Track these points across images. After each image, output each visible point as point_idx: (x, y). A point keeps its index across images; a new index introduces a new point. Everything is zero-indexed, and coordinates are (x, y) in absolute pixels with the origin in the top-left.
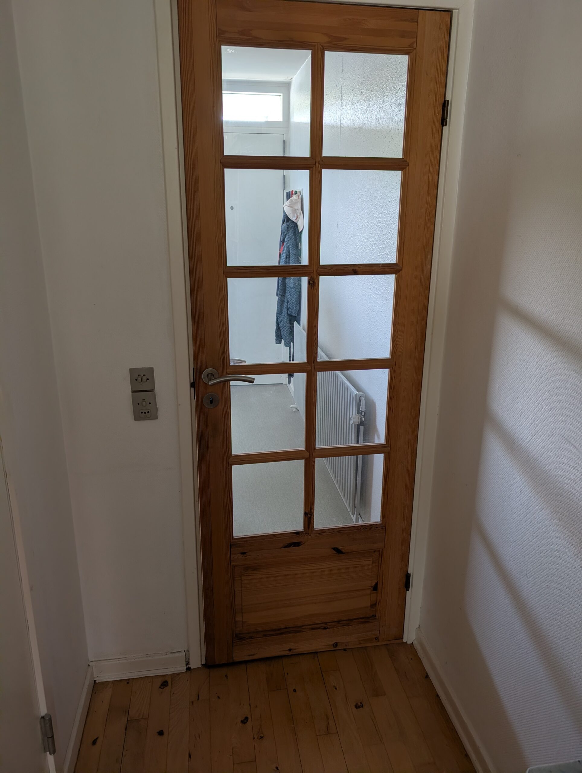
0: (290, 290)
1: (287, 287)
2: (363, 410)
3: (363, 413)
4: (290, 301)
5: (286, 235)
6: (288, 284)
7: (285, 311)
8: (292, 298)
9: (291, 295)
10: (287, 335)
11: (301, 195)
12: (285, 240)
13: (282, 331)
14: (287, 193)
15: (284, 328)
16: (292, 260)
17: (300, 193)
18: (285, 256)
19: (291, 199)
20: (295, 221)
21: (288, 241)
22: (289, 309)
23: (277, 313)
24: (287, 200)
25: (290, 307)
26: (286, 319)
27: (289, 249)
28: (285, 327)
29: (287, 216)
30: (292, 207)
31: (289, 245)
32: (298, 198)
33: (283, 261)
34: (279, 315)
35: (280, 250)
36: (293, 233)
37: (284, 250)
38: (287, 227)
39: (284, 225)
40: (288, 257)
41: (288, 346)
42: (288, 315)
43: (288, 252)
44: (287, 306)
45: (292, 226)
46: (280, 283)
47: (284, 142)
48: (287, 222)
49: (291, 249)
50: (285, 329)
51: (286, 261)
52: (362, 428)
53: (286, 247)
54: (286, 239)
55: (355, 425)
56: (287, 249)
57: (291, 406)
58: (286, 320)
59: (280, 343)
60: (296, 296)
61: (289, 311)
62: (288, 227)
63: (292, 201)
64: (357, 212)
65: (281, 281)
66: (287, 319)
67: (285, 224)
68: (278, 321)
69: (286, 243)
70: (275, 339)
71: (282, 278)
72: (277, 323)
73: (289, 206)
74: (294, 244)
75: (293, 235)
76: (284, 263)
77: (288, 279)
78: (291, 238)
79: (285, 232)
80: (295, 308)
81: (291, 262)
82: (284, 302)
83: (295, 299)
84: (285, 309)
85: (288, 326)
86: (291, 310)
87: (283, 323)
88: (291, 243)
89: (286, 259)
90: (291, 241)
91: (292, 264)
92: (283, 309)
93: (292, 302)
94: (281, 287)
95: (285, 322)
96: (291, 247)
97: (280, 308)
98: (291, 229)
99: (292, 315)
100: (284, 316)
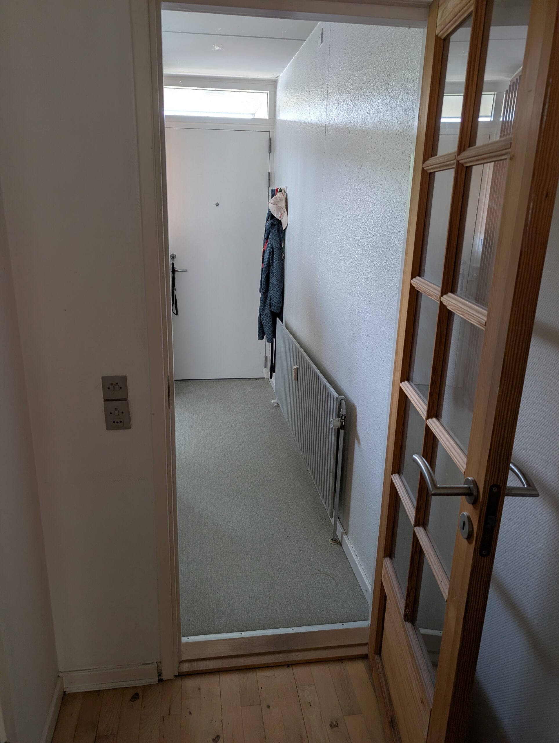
0: (273, 287)
1: (270, 283)
2: (343, 414)
3: (344, 417)
4: (273, 298)
5: (270, 232)
6: (271, 281)
7: (268, 307)
8: (275, 296)
9: (274, 291)
10: (270, 331)
11: (285, 193)
12: (269, 238)
13: (265, 327)
14: (272, 190)
15: (266, 324)
16: (276, 258)
17: (285, 191)
19: (276, 197)
20: (280, 219)
21: (272, 238)
22: (272, 305)
23: (260, 310)
24: (272, 197)
25: (273, 304)
26: (269, 315)
27: (273, 246)
28: (268, 324)
29: (271, 214)
30: (276, 205)
31: (273, 242)
32: (282, 195)
33: (267, 258)
34: (262, 311)
35: (264, 247)
36: (277, 230)
37: (267, 247)
38: (271, 224)
39: (268, 222)
40: (271, 254)
41: (270, 342)
42: (271, 311)
43: (272, 249)
44: (270, 303)
45: (276, 223)
46: (264, 280)
47: (270, 139)
48: (271, 219)
49: (275, 246)
50: (268, 325)
51: (270, 257)
52: (342, 432)
53: (269, 244)
54: (270, 236)
55: (335, 428)
56: (271, 246)
57: (272, 401)
58: (268, 317)
59: (263, 338)
60: (279, 293)
61: (271, 308)
62: (273, 225)
63: (276, 199)
64: (341, 213)
65: (264, 278)
66: (270, 315)
67: (270, 221)
68: (260, 317)
69: (270, 241)
70: (258, 334)
71: (265, 275)
72: (260, 319)
73: (273, 203)
74: (278, 241)
75: (277, 232)
76: (267, 259)
77: (271, 276)
78: (275, 235)
79: (269, 229)
80: (278, 305)
81: (274, 259)
82: (267, 298)
83: (277, 296)
84: (268, 305)
85: (271, 322)
86: (274, 307)
87: (266, 319)
88: (275, 240)
89: (270, 256)
90: (275, 238)
91: (275, 261)
92: (266, 305)
93: (275, 299)
94: (264, 284)
95: (267, 318)
96: (275, 244)
97: (262, 304)
98: (275, 226)
99: (275, 311)
100: (267, 312)
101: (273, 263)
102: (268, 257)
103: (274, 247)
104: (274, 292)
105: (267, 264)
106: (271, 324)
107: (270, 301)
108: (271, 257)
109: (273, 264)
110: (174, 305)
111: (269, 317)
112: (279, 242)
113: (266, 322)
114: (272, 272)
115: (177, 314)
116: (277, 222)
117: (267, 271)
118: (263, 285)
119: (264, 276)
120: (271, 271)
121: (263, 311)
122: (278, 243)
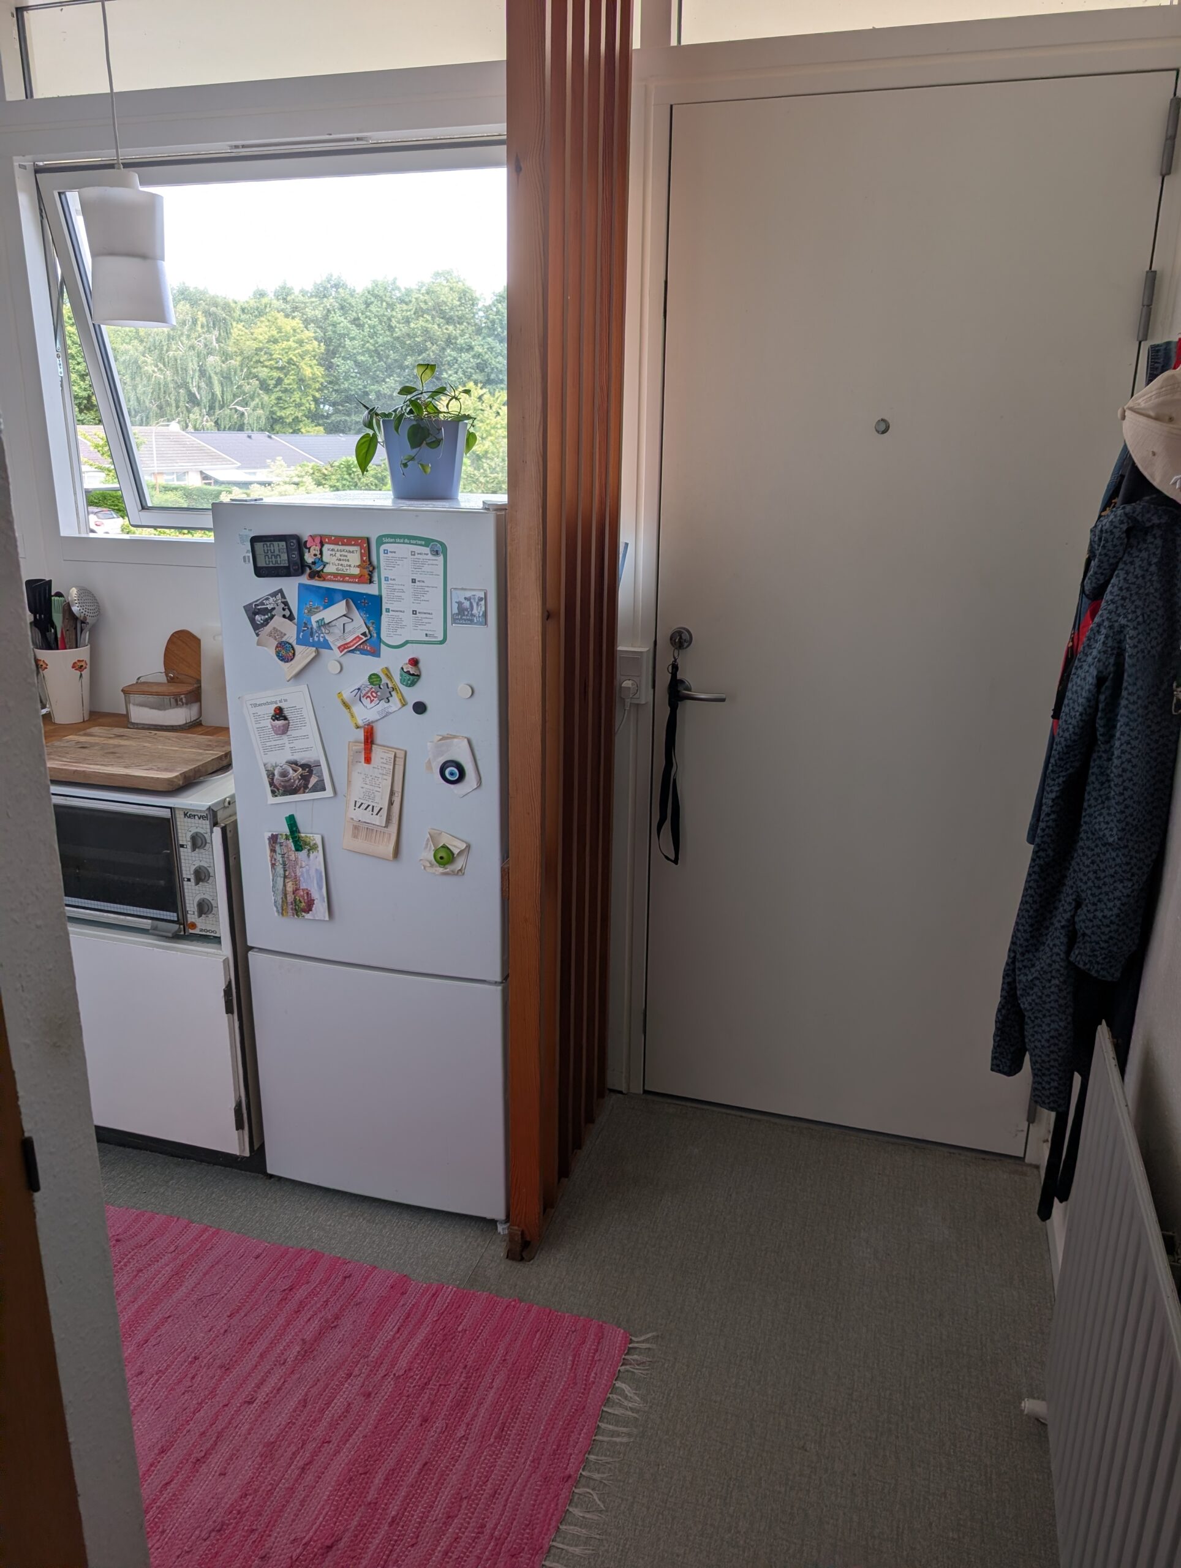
0: (1097, 850)
1: (1084, 827)
4: (1090, 907)
5: (1114, 568)
6: (1090, 815)
7: (1057, 942)
8: (1107, 894)
10: (1053, 1056)
12: (1107, 596)
13: (1028, 1031)
14: (1155, 351)
15: (1038, 1021)
16: (1132, 707)
18: (1091, 680)
19: (1173, 376)
21: (1124, 599)
24: (1151, 378)
25: (1084, 935)
26: (1056, 982)
28: (1047, 1020)
30: (1171, 420)
31: (1123, 621)
33: (1081, 700)
36: (1155, 560)
37: (1089, 646)
38: (1124, 527)
39: (1110, 515)
41: (1051, 1109)
42: (1071, 966)
43: (1112, 661)
44: (1072, 921)
45: (1156, 520)
46: (1050, 803)
48: (1128, 500)
49: (1135, 646)
50: (1045, 1027)
51: (1097, 701)
53: (1103, 631)
54: (1109, 588)
56: (1110, 643)
58: (1053, 989)
60: (1127, 892)
62: (1134, 531)
65: (1053, 795)
66: (1064, 982)
67: (1118, 512)
68: (1014, 970)
69: (1110, 612)
70: (991, 1047)
71: (1061, 780)
72: (1009, 979)
73: (1152, 414)
74: (1153, 616)
75: (1153, 568)
76: (1080, 709)
77: (1094, 794)
78: (1139, 587)
79: (1111, 554)
80: (1115, 949)
81: (1123, 711)
82: (1060, 892)
83: (1118, 903)
84: (1057, 934)
85: (1064, 1017)
86: (1088, 951)
87: (1040, 997)
88: (1139, 612)
89: (1099, 692)
90: (1138, 603)
91: (1127, 725)
92: (1047, 928)
93: (1099, 914)
94: (1050, 823)
95: (1048, 996)
96: (1132, 633)
97: (1029, 921)
98: (1150, 539)
99: (1093, 973)
100: (1050, 965)
101: (1115, 727)
102: (1088, 700)
103: (1129, 651)
104: (1098, 878)
105: (1077, 730)
106: (1062, 1024)
107: (1073, 917)
108: (1102, 697)
109: (1112, 736)
110: (667, 825)
111: (1061, 990)
112: (1160, 621)
113: (1040, 1011)
114: (1102, 774)
115: (676, 861)
116: (1160, 517)
117: (1077, 764)
118: (1043, 830)
119: (1056, 788)
120: (1100, 767)
121: (1028, 952)
122: (1153, 625)
